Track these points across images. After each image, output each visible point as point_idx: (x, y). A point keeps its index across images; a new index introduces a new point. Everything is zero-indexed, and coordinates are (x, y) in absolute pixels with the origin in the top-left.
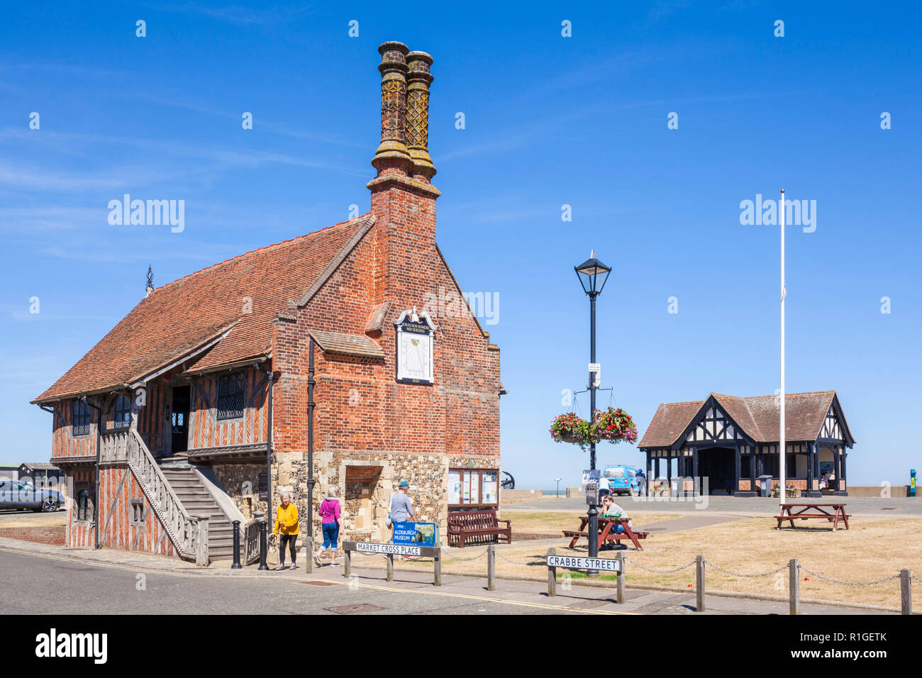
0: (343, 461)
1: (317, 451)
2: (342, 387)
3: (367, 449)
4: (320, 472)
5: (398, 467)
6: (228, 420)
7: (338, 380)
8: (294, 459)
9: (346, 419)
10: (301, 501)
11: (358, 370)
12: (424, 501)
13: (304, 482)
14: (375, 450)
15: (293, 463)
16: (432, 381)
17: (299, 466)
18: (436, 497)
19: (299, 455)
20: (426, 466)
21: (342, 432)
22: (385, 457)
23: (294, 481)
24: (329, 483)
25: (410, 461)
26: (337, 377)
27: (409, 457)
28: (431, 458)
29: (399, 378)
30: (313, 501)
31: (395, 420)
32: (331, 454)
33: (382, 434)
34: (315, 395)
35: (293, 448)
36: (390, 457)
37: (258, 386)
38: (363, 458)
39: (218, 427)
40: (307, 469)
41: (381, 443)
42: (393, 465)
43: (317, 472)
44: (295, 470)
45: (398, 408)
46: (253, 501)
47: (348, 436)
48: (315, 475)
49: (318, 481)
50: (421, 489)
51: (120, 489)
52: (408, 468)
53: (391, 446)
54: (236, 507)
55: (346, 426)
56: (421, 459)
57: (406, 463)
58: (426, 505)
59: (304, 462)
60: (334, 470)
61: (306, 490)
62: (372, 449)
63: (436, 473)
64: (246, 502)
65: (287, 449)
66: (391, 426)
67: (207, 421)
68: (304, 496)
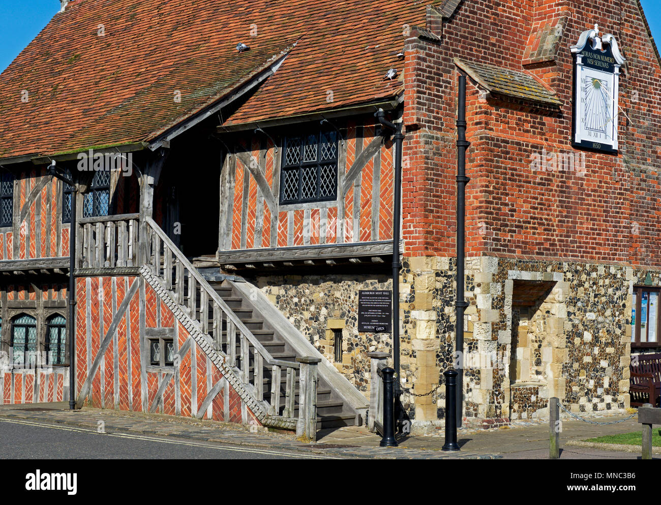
0: (510, 272)
1: (471, 255)
2: (508, 153)
3: (538, 253)
4: (477, 290)
5: (575, 282)
6: (304, 205)
7: (503, 141)
8: (439, 268)
9: (513, 205)
10: (447, 335)
11: (528, 126)
12: (604, 337)
13: (451, 306)
14: (547, 255)
15: (437, 275)
16: (615, 147)
17: (444, 280)
18: (618, 332)
19: (443, 262)
20: (607, 281)
21: (507, 225)
22: (560, 267)
23: (438, 303)
24: (493, 308)
25: (588, 274)
26: (503, 136)
27: (588, 267)
28: (613, 270)
29: (577, 141)
30: (466, 336)
31: (571, 208)
32: (496, 260)
33: (554, 230)
34: (468, 165)
35: (437, 250)
36: (566, 266)
37: (367, 150)
38: (534, 269)
39: (283, 216)
40: (455, 284)
41: (553, 245)
42: (569, 280)
43: (472, 289)
44: (439, 286)
45: (575, 189)
46: (345, 334)
47: (515, 232)
48: (468, 294)
49: (474, 303)
50: (601, 319)
51: (122, 312)
52: (587, 285)
53: (566, 248)
54: (309, 343)
55: (512, 216)
56: (601, 270)
57: (584, 277)
58: (607, 344)
59: (450, 273)
60: (499, 286)
61: (453, 319)
62: (543, 254)
63: (619, 293)
64: (329, 335)
65: (430, 251)
66: (566, 217)
67: (259, 207)
68: (450, 328)
